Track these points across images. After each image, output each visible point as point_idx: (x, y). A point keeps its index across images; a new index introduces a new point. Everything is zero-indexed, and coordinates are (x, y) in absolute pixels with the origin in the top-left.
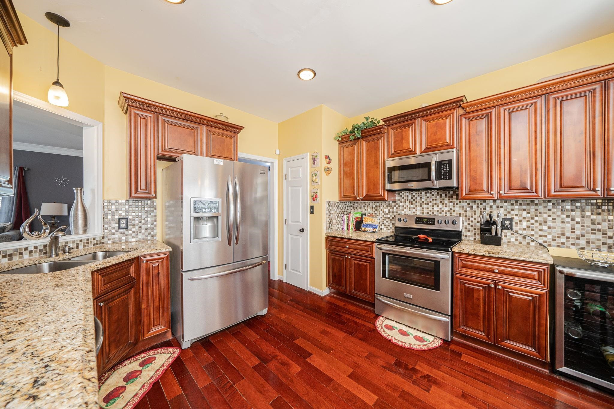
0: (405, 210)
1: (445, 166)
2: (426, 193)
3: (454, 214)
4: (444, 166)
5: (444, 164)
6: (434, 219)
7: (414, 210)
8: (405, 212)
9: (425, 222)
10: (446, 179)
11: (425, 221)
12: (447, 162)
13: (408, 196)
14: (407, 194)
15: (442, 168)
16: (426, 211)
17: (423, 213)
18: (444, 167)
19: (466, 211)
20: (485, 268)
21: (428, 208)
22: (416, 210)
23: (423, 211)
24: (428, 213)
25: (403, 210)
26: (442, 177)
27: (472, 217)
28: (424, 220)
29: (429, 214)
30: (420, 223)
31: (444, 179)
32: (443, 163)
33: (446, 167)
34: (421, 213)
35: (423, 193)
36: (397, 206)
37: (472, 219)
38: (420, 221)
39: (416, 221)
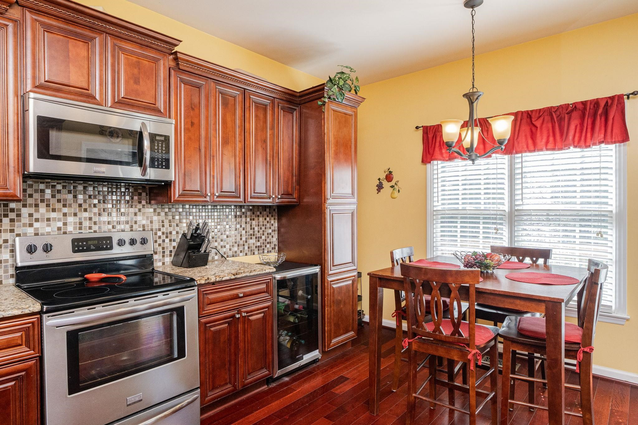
0: (36, 225)
1: (160, 145)
2: (85, 188)
3: (135, 227)
4: (158, 144)
5: (159, 141)
6: (110, 238)
7: (60, 224)
8: (37, 229)
9: (92, 247)
10: (162, 168)
11: (93, 245)
12: (163, 138)
13: (42, 191)
14: (42, 186)
15: (156, 147)
16: (86, 224)
17: (80, 228)
18: (158, 146)
19: (151, 222)
20: (230, 296)
21: (90, 219)
22: (65, 224)
23: (81, 223)
24: (90, 228)
25: (31, 225)
26: (156, 164)
27: (160, 230)
28: (90, 243)
29: (92, 231)
30: (83, 251)
31: (158, 168)
32: (158, 138)
33: (162, 146)
34: (75, 228)
35: (80, 188)
36: (12, 215)
37: (159, 233)
38: (83, 246)
39: (74, 246)
